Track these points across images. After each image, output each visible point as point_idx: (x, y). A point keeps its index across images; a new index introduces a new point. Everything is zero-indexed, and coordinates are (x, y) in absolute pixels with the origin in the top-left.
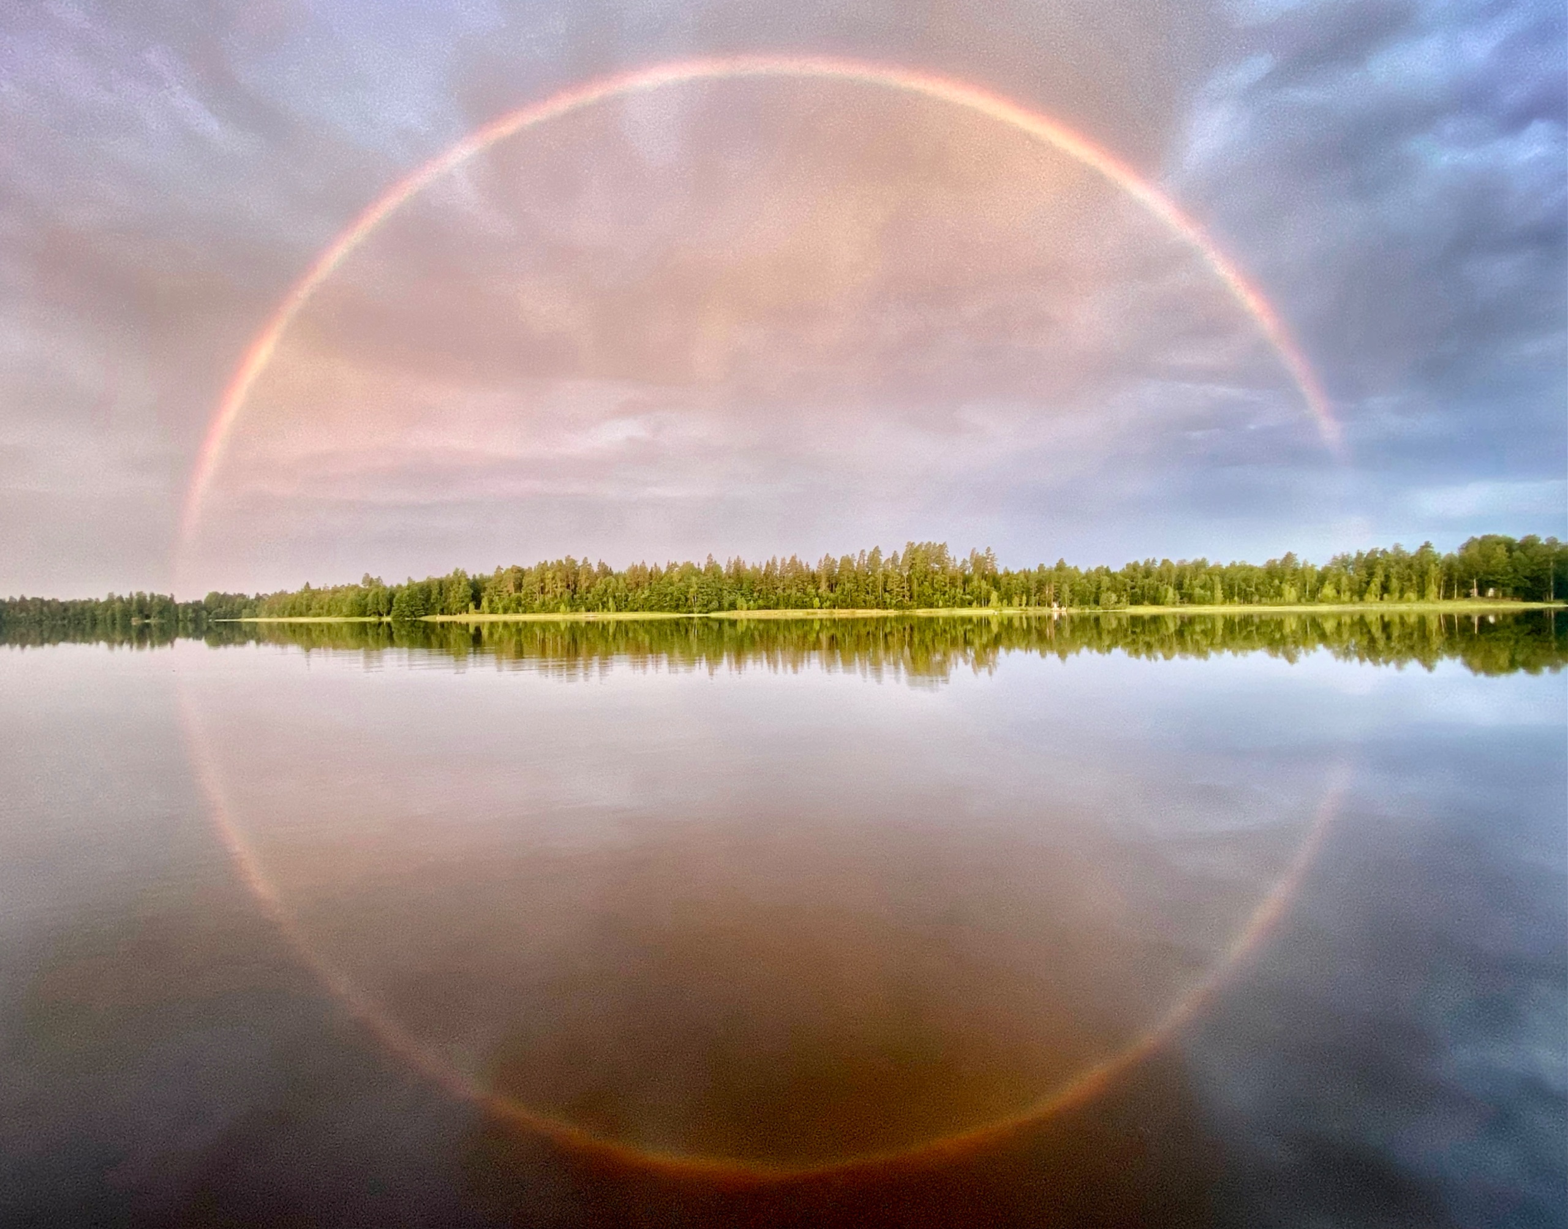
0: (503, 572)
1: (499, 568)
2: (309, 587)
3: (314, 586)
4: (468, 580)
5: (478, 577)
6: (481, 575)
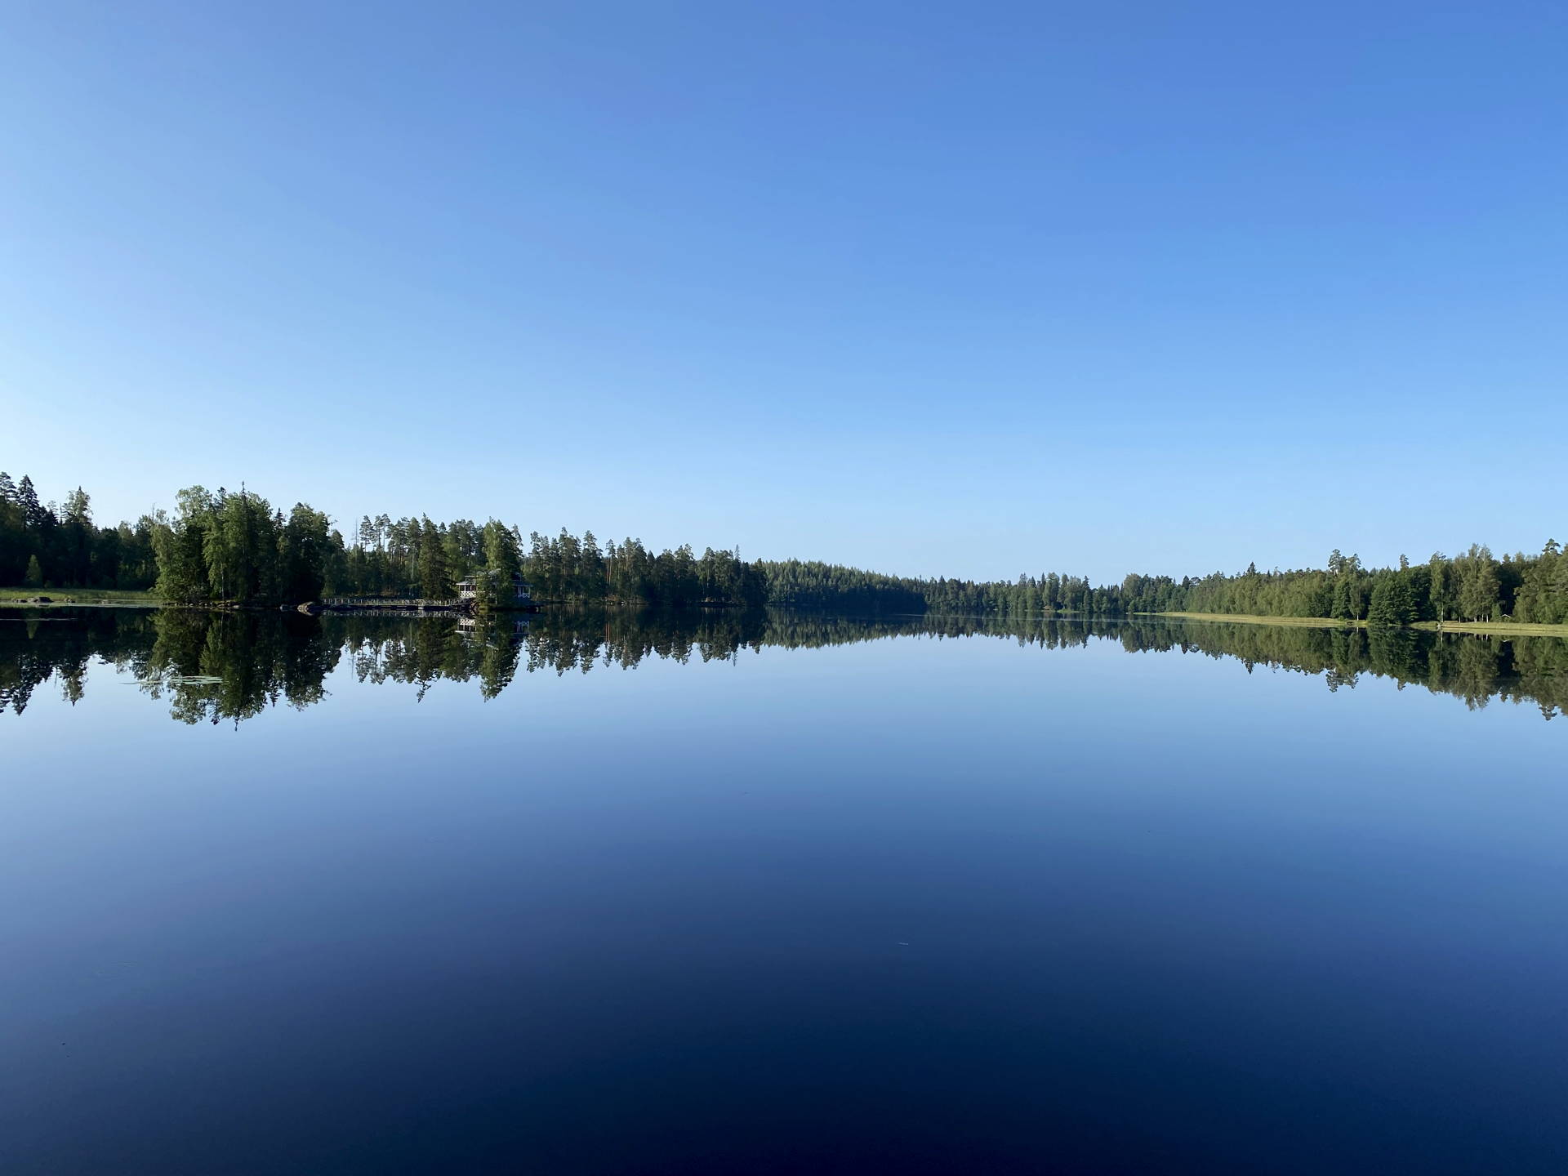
2: (1253, 570)
3: (1261, 570)
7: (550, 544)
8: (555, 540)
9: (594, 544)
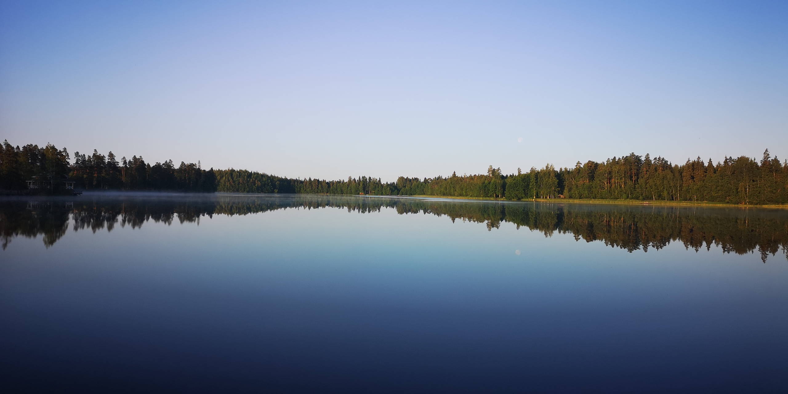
0: (582, 166)
1: (579, 163)
2: (455, 175)
3: (459, 175)
4: (555, 172)
5: (563, 170)
6: (566, 169)
7: (87, 158)
8: (89, 157)
9: (114, 159)
